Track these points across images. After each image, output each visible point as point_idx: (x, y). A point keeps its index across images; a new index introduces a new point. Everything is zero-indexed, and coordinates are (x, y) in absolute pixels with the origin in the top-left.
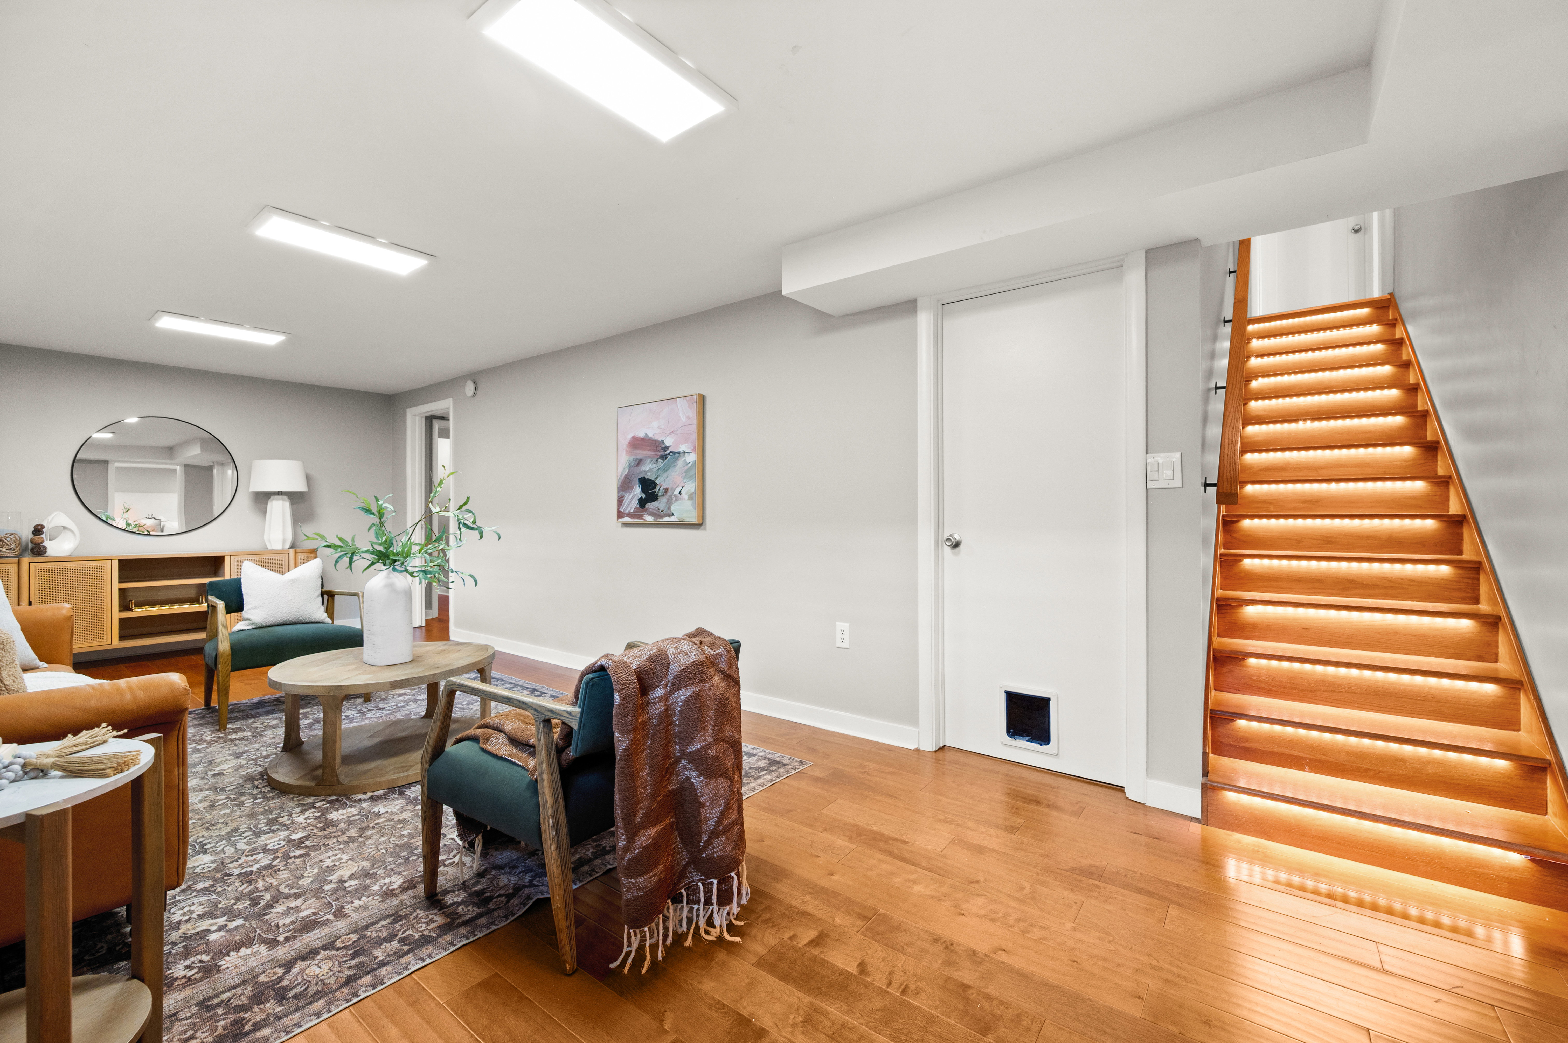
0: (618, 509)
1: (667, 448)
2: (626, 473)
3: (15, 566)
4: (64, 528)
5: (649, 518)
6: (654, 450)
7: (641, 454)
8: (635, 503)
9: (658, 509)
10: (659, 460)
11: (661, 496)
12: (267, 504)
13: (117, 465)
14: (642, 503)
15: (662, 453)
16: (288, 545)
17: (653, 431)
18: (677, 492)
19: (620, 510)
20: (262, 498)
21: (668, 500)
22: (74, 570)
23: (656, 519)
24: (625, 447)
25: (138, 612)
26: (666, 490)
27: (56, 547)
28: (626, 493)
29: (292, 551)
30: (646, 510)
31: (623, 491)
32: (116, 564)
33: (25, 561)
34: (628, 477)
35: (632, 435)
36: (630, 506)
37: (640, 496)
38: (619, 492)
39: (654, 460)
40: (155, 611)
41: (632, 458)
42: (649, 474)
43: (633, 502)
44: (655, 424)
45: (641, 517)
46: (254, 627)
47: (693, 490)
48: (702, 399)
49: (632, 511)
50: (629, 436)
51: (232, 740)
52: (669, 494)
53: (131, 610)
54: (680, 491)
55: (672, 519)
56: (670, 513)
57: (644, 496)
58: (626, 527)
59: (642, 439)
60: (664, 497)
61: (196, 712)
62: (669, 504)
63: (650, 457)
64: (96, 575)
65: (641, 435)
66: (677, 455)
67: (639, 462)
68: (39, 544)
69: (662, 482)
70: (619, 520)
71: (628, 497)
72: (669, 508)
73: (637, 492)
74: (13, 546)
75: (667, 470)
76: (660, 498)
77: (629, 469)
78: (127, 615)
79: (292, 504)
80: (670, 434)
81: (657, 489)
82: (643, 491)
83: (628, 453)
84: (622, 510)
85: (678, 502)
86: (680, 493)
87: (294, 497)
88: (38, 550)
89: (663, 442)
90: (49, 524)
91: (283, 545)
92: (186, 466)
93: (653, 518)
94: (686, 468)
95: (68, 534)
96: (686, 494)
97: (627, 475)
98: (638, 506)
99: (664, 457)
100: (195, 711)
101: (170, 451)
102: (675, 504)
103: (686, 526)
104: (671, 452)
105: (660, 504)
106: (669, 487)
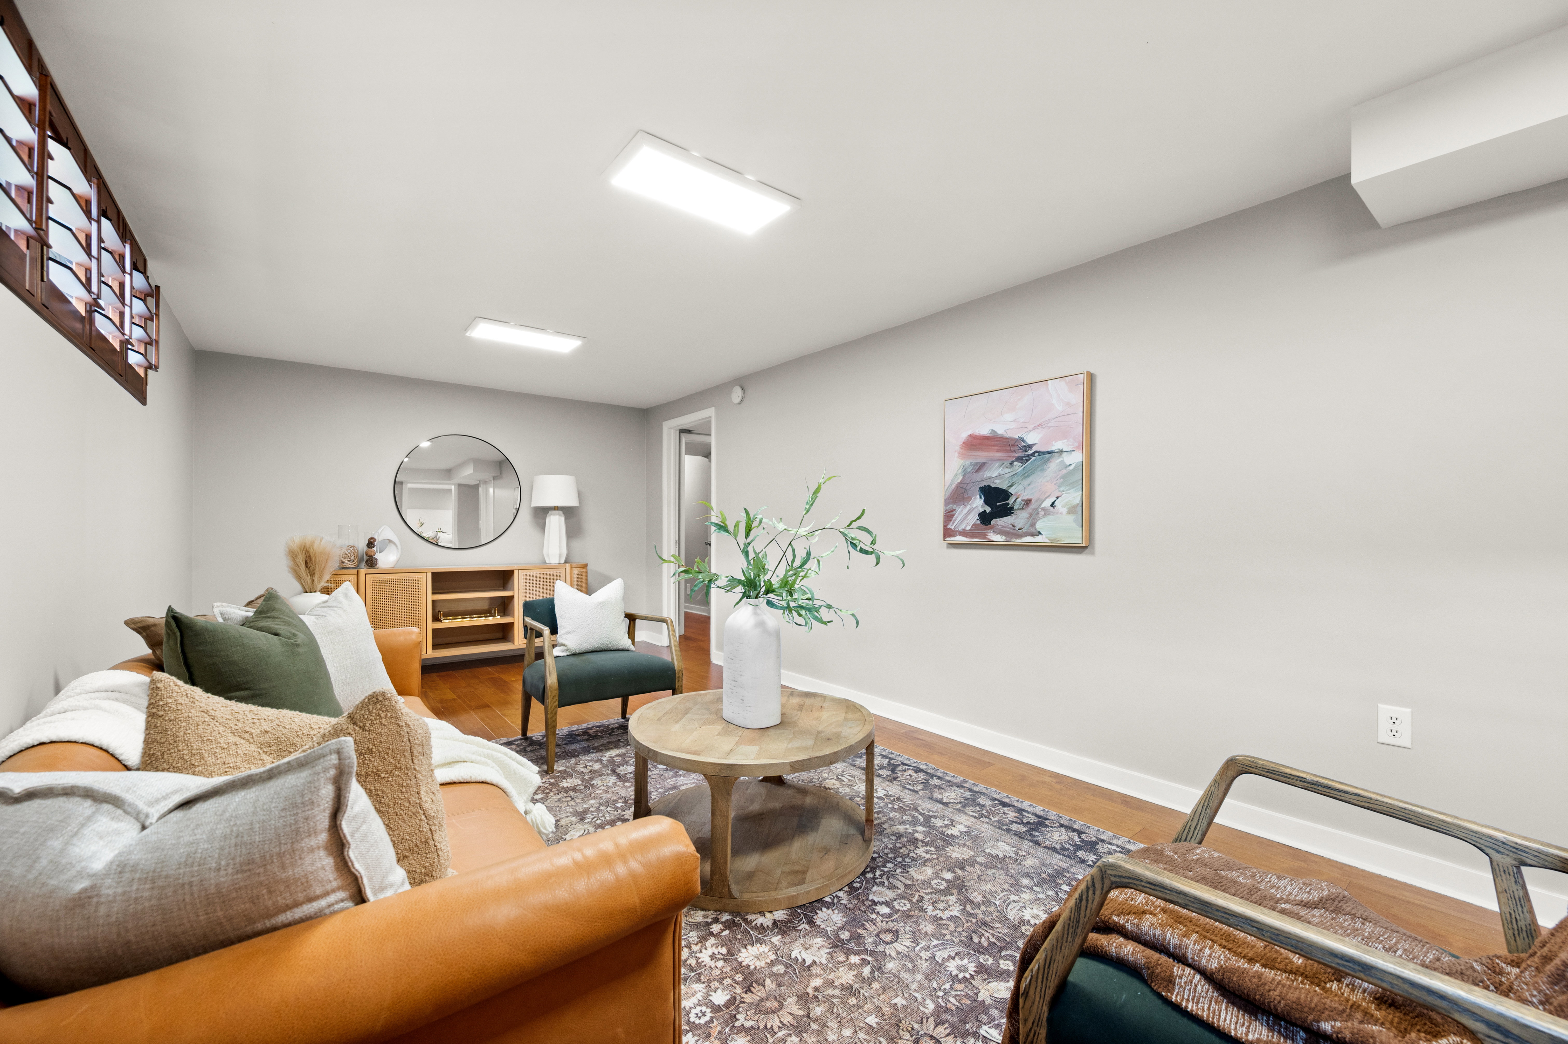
0: (945, 526)
1: (1030, 447)
2: (959, 481)
3: (355, 576)
4: (390, 541)
5: (998, 538)
6: (1007, 451)
7: (981, 456)
8: (974, 519)
9: (1014, 526)
10: (1015, 463)
11: (1018, 509)
12: (545, 519)
13: (410, 486)
14: (985, 519)
15: (1020, 454)
16: (563, 561)
17: (1005, 427)
18: (1047, 504)
19: (949, 526)
20: (541, 513)
21: (1031, 515)
22: (399, 581)
23: (1009, 539)
24: (958, 448)
25: (447, 623)
26: (1028, 502)
27: (386, 559)
28: (959, 506)
29: (568, 566)
30: (992, 528)
31: (954, 503)
32: (430, 575)
33: (363, 572)
34: (961, 486)
35: (970, 433)
36: (966, 521)
37: (981, 510)
38: (946, 503)
39: (1007, 463)
40: (459, 622)
41: (968, 462)
42: (997, 481)
43: (970, 517)
44: (1009, 417)
45: (984, 536)
46: (569, 653)
47: (1078, 501)
48: (1091, 378)
49: (968, 528)
50: (964, 435)
51: (566, 790)
52: (1032, 506)
53: (440, 621)
54: (1053, 503)
55: (1038, 540)
56: (1034, 531)
57: (988, 509)
58: (955, 548)
59: (986, 438)
60: (1024, 511)
61: (516, 743)
62: (1033, 519)
63: (999, 460)
64: (414, 586)
65: (984, 431)
66: (1047, 456)
67: (980, 467)
68: (372, 556)
69: (1019, 492)
70: (947, 539)
71: (961, 512)
72: (1033, 525)
73: (978, 504)
74: (352, 558)
75: (1028, 476)
76: (1016, 512)
77: (964, 476)
78: (438, 625)
79: (566, 519)
80: (1035, 428)
81: (1011, 501)
82: (986, 502)
83: (962, 455)
84: (951, 526)
85: (1049, 517)
86: (1052, 505)
87: (568, 512)
88: (371, 562)
89: (1022, 439)
90: (379, 538)
91: (559, 560)
92: (460, 485)
93: (1004, 538)
94: (1064, 471)
95: (391, 547)
96: (1064, 506)
97: (960, 483)
98: (979, 522)
99: (1023, 460)
100: (515, 741)
101: (448, 473)
102: (1045, 519)
103: (1060, 549)
104: (1036, 452)
105: (1018, 519)
106: (1034, 498)
